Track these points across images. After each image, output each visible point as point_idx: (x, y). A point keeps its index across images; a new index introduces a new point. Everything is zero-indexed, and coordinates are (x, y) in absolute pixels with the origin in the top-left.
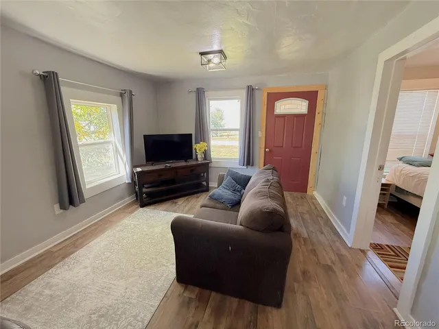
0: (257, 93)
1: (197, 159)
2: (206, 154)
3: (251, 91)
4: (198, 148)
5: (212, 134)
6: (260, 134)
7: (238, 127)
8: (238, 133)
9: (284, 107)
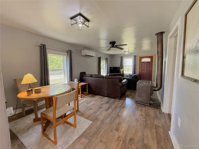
0: (137, 57)
1: (121, 73)
2: (123, 72)
3: (135, 57)
4: (121, 70)
5: (124, 67)
6: (138, 67)
7: (132, 65)
8: (132, 67)
9: (144, 60)
